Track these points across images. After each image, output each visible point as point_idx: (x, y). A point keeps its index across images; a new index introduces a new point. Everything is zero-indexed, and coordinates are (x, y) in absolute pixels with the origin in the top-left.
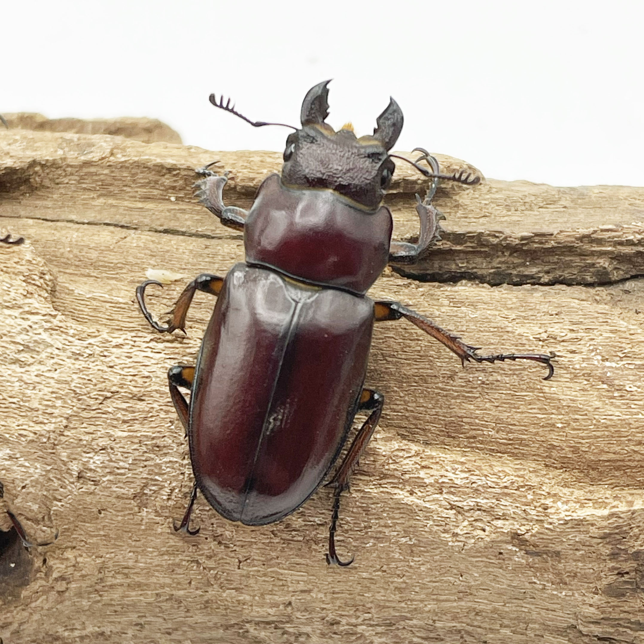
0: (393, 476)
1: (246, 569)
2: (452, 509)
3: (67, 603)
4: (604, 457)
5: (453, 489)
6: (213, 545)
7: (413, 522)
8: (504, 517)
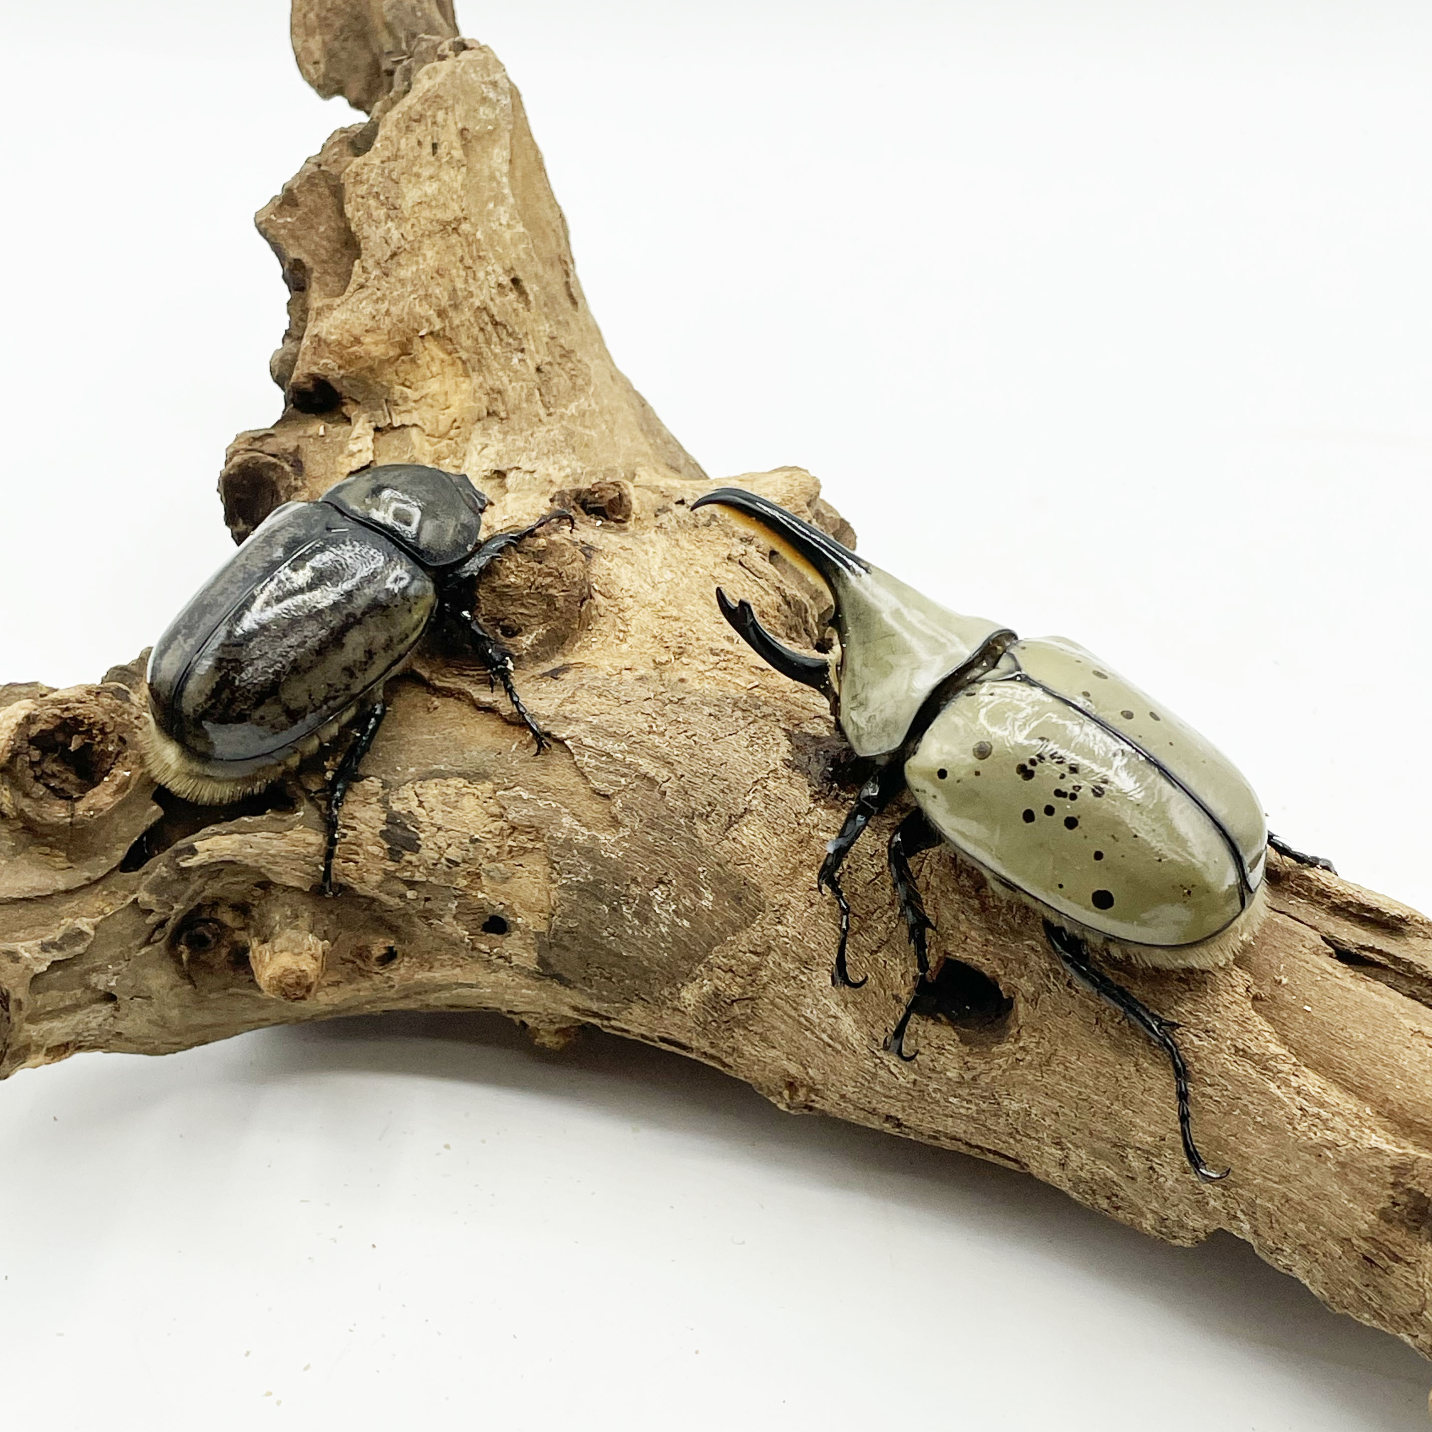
0: (1271, 1071)
1: (1146, 1097)
2: (1301, 1109)
3: (1019, 1072)
4: (1418, 1120)
5: (1308, 1096)
6: (1133, 1069)
7: (1270, 1107)
8: (1332, 1129)
